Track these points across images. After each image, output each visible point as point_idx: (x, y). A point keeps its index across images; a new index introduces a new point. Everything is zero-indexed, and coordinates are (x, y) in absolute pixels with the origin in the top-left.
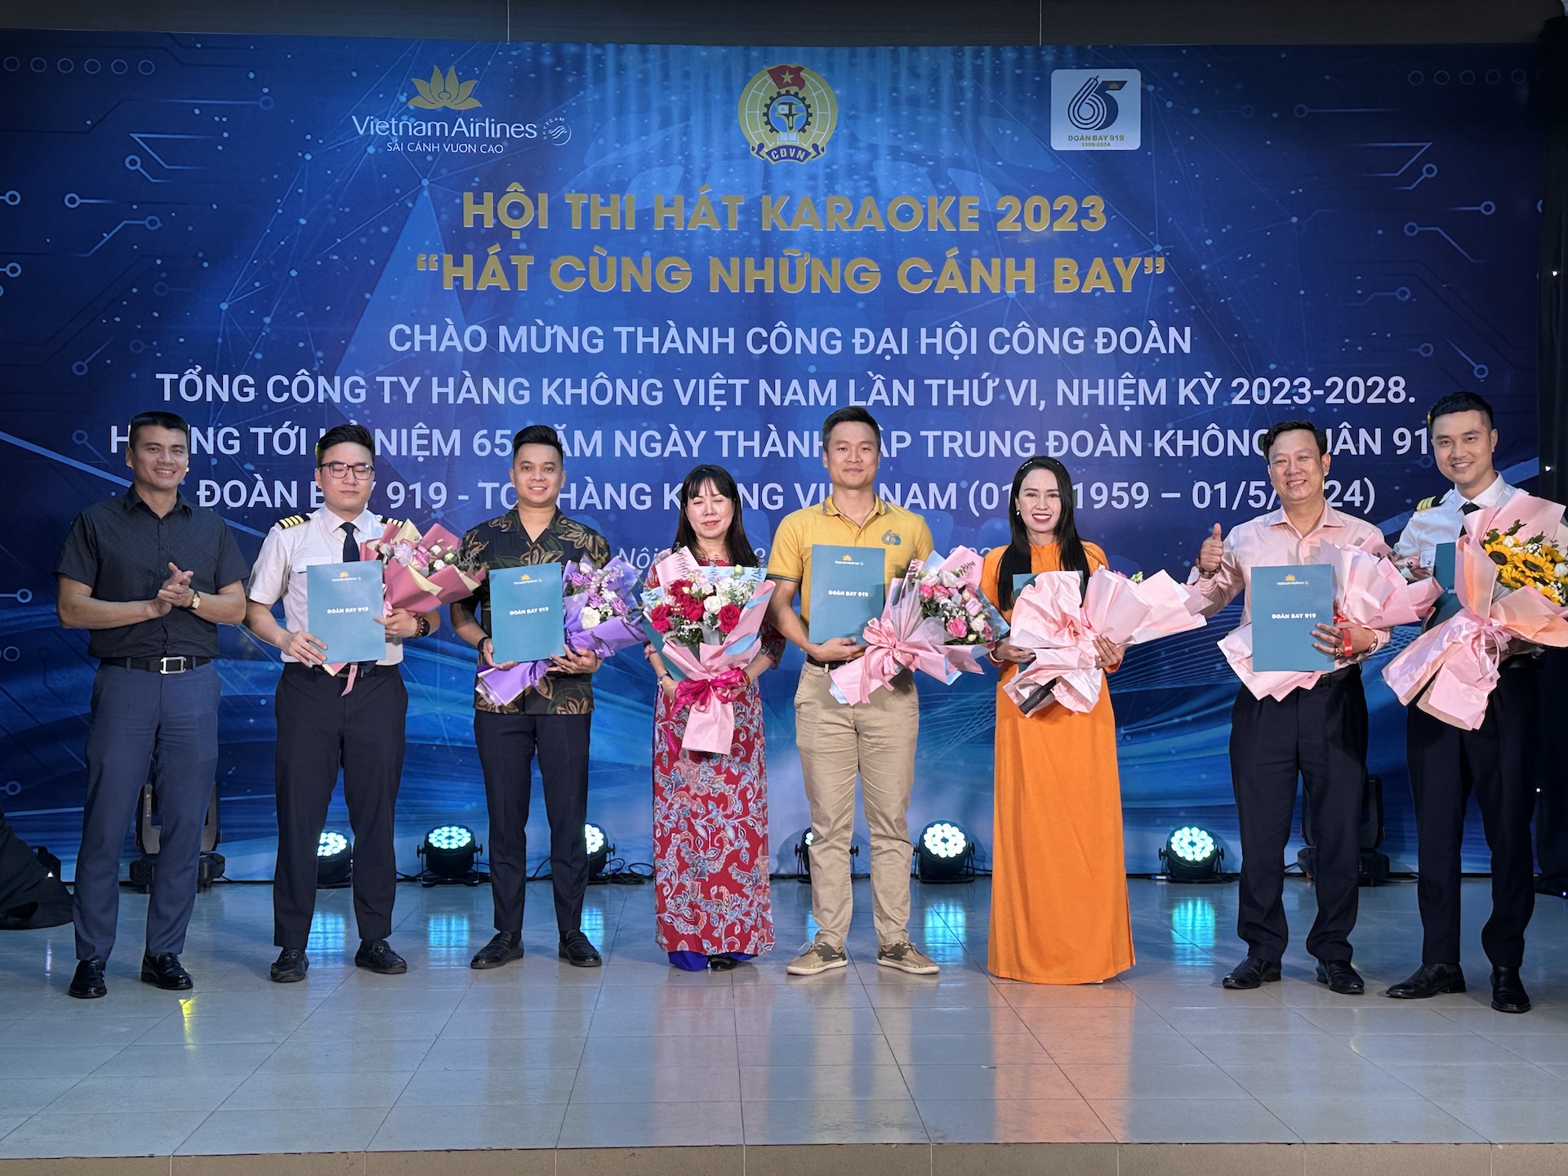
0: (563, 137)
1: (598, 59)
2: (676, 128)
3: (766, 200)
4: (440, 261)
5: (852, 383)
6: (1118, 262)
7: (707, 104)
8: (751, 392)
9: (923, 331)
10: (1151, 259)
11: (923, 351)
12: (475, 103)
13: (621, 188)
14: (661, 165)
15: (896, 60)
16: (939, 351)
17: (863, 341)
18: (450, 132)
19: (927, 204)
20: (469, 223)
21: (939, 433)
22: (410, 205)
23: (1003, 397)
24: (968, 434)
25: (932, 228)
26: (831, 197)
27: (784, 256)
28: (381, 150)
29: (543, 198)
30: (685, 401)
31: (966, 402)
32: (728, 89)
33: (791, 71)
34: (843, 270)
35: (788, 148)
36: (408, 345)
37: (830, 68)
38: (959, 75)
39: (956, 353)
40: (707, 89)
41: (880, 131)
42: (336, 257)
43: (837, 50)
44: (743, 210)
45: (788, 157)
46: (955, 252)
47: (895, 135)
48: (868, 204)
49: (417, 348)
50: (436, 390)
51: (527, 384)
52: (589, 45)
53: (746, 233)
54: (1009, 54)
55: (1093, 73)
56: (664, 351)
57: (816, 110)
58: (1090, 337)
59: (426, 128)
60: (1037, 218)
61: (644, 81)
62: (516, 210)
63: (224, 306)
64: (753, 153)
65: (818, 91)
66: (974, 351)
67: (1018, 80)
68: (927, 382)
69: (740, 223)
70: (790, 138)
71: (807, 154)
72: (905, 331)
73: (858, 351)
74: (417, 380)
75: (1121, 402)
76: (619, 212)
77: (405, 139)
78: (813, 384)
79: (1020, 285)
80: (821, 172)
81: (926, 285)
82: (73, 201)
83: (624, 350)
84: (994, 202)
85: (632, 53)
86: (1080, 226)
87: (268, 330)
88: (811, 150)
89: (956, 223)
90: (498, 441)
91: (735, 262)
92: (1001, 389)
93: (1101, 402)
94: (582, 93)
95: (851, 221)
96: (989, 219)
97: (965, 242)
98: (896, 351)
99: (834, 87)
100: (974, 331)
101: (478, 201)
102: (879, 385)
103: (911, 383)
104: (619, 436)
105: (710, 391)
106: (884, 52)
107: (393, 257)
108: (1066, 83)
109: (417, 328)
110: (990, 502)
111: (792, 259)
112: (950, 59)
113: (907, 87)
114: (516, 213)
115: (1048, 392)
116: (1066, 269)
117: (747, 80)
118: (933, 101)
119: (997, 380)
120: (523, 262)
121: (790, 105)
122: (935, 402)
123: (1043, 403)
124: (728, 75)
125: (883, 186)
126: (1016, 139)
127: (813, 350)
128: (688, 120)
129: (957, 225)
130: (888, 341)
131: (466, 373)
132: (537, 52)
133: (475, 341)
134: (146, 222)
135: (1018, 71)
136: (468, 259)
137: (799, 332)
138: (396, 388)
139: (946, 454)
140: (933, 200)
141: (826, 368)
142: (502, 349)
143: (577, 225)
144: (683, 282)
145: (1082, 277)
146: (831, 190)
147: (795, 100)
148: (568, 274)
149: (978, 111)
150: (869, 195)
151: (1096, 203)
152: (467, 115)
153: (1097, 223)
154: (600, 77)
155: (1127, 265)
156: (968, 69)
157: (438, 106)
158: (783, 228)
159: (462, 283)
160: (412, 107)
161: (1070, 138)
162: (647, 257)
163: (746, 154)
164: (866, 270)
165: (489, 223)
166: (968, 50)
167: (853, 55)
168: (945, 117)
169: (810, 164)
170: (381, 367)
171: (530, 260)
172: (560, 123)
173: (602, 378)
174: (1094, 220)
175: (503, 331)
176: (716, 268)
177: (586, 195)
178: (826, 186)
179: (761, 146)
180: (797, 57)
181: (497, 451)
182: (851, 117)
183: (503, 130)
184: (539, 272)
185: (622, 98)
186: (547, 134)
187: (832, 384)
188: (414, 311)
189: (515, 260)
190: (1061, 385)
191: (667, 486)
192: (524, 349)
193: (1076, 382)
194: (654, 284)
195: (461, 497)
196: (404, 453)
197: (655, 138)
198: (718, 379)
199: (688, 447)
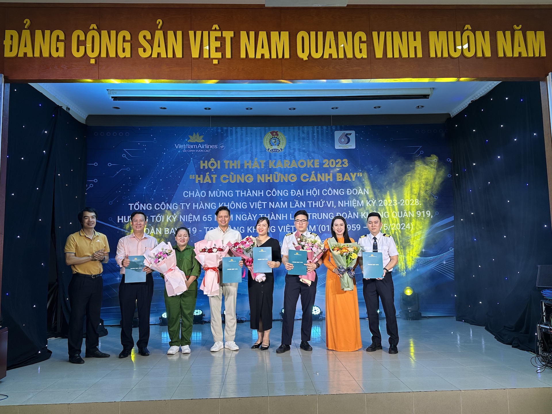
0: (223, 148)
1: (231, 130)
2: (249, 145)
3: (270, 161)
4: (195, 176)
5: (291, 202)
6: (351, 174)
7: (256, 140)
8: (267, 205)
9: (307, 190)
10: (359, 173)
11: (307, 195)
12: (203, 141)
13: (237, 159)
14: (246, 154)
15: (299, 129)
16: (311, 195)
17: (293, 193)
18: (197, 147)
19: (307, 162)
20: (202, 168)
21: (311, 214)
22: (188, 164)
23: (326, 205)
24: (318, 214)
25: (308, 167)
26: (285, 160)
27: (274, 174)
28: (181, 152)
29: (219, 162)
30: (252, 207)
31: (317, 206)
32: (261, 136)
33: (275, 132)
34: (288, 177)
35: (275, 149)
36: (188, 196)
37: (284, 131)
38: (313, 133)
39: (315, 195)
40: (256, 137)
41: (296, 145)
42: (171, 176)
43: (286, 127)
44: (265, 163)
45: (275, 151)
46: (314, 172)
47: (299, 146)
48: (294, 162)
49: (190, 196)
50: (194, 206)
51: (215, 204)
52: (229, 127)
53: (266, 169)
54: (325, 128)
55: (344, 132)
56: (247, 196)
57: (281, 141)
58: (346, 191)
59: (192, 147)
60: (332, 164)
61: (242, 135)
62: (213, 164)
63: (145, 188)
64: (267, 151)
65: (282, 137)
66: (319, 195)
67: (327, 133)
68: (308, 202)
69: (264, 166)
70: (276, 147)
71: (279, 151)
72: (303, 190)
73: (292, 195)
74: (190, 204)
75: (353, 206)
76: (236, 164)
77: (187, 149)
78: (282, 203)
79: (329, 179)
80: (283, 154)
81: (307, 180)
82: (110, 165)
83: (238, 196)
84: (322, 161)
85: (239, 129)
86: (342, 166)
87: (155, 193)
88: (280, 150)
89: (314, 165)
90: (209, 217)
91: (263, 175)
92: (325, 203)
93: (349, 206)
94: (228, 138)
95: (290, 166)
96: (321, 164)
97: (316, 170)
98: (301, 195)
99: (285, 136)
100: (319, 190)
101: (204, 162)
102: (297, 203)
103: (304, 202)
104: (237, 216)
105: (258, 205)
106: (296, 128)
107: (184, 176)
108: (338, 134)
109: (190, 192)
110: (324, 230)
111: (276, 174)
112: (311, 129)
113: (302, 135)
114: (212, 165)
115: (336, 204)
116: (339, 176)
117: (265, 134)
118: (308, 138)
119: (324, 201)
120: (214, 176)
121: (275, 140)
122: (310, 207)
123: (335, 206)
124: (261, 134)
125: (297, 157)
126: (327, 146)
127: (282, 195)
128: (252, 143)
129: (314, 166)
130: (299, 193)
131: (201, 202)
132: (217, 129)
133: (203, 195)
134: (127, 169)
135: (327, 132)
136: (202, 176)
137: (278, 191)
138: (185, 206)
139: (313, 218)
140: (308, 160)
141: (285, 199)
142: (209, 196)
143: (227, 168)
144: (251, 180)
145: (343, 177)
146: (285, 159)
147: (276, 139)
148: (225, 179)
149: (318, 140)
150: (294, 159)
151: (346, 161)
152: (201, 143)
153: (346, 165)
154: (232, 134)
155: (353, 174)
156: (316, 131)
157: (195, 141)
158: (274, 168)
159: (200, 181)
160: (189, 142)
161: (339, 146)
162: (243, 175)
163: (265, 151)
164: (293, 177)
165: (206, 168)
166: (315, 127)
167: (289, 128)
168: (310, 142)
169: (280, 153)
170: (181, 201)
171: (216, 176)
172: (223, 145)
173: (233, 202)
174: (345, 164)
175: (210, 192)
176: (259, 177)
177: (229, 161)
178: (284, 158)
179: (269, 149)
180: (276, 129)
181: (208, 220)
182: (290, 142)
183: (210, 146)
184: (218, 178)
185: (237, 139)
186: (220, 147)
187: (286, 203)
188: (189, 188)
189: (212, 176)
190: (339, 202)
191: (248, 227)
192: (215, 196)
193: (343, 201)
194: (245, 181)
195: (200, 231)
196: (187, 221)
197: (244, 148)
198: (259, 202)
199: (253, 218)
